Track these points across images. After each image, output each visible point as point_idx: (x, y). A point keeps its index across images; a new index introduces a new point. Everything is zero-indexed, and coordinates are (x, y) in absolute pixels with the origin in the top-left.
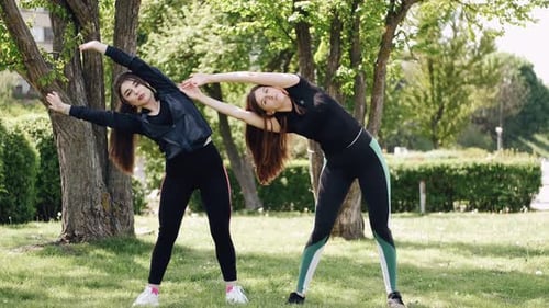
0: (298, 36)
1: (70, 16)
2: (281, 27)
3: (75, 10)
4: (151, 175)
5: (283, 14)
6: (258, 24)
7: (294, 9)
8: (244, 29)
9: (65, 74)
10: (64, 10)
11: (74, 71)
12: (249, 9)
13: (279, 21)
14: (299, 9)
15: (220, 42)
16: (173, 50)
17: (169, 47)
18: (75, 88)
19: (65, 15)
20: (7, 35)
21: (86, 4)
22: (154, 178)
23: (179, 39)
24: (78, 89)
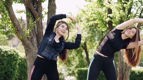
0: (109, 26)
1: (33, 16)
2: (103, 23)
3: (34, 14)
4: (68, 72)
5: (104, 19)
6: (96, 22)
7: (108, 17)
8: (91, 24)
9: (30, 35)
10: (30, 14)
11: (33, 34)
12: (93, 17)
13: (103, 21)
14: (109, 17)
15: (87, 33)
16: (73, 36)
17: (72, 35)
18: (33, 40)
19: (31, 16)
20: (10, 21)
21: (38, 12)
22: (69, 73)
23: (75, 33)
24: (34, 41)
